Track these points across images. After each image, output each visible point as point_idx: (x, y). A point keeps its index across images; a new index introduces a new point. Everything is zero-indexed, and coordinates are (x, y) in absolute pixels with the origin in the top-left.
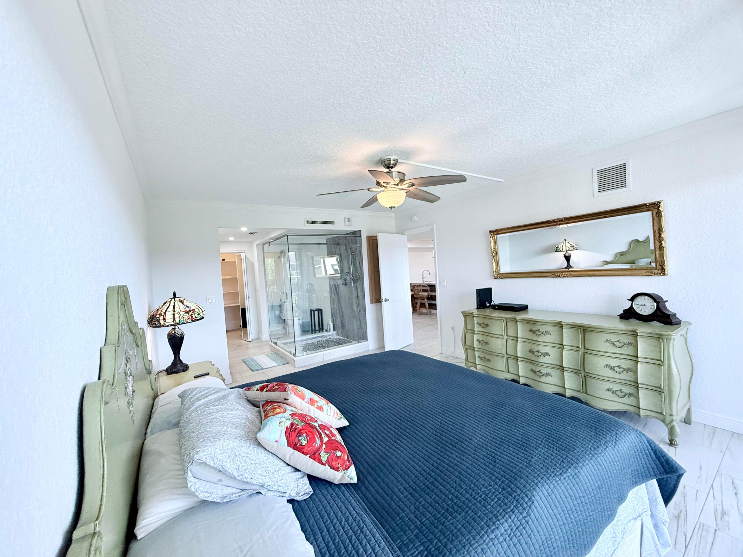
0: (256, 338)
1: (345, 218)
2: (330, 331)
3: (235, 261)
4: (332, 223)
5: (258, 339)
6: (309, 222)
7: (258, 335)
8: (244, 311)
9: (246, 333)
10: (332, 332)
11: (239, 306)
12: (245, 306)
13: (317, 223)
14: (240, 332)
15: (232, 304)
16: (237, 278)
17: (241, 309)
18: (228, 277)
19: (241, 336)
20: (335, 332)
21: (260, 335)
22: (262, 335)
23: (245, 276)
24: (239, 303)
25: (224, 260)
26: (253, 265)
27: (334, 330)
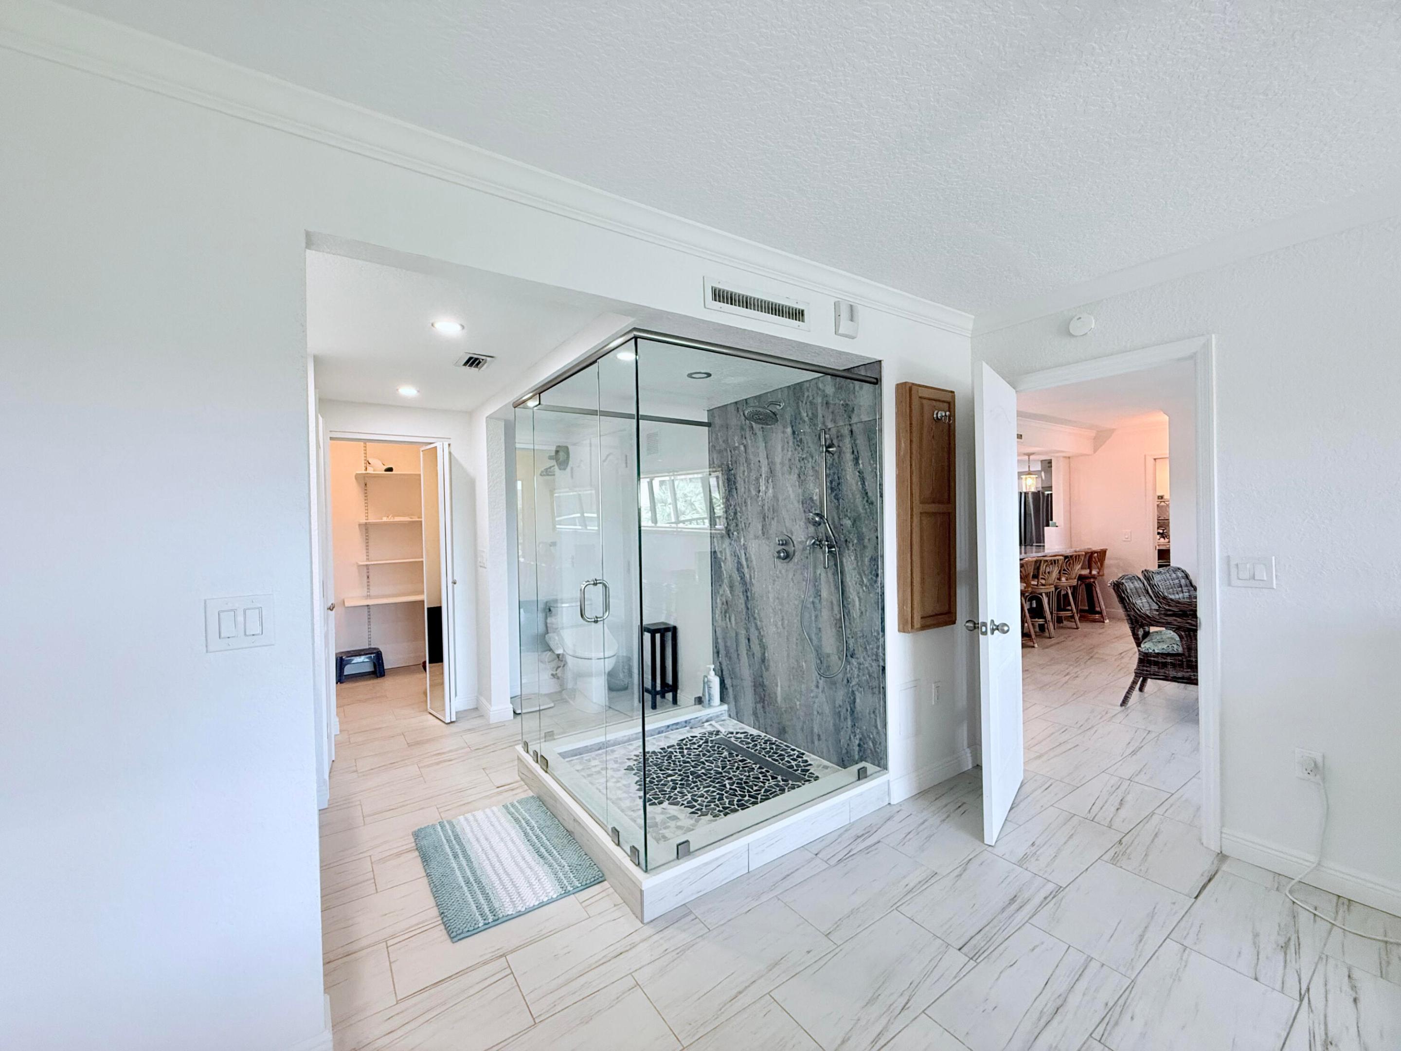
0: (471, 707)
1: (837, 305)
2: (710, 706)
3: (420, 475)
4: (798, 315)
5: (476, 711)
6: (719, 295)
7: (478, 700)
8: (435, 615)
9: (438, 684)
10: (717, 708)
11: (423, 602)
12: (440, 602)
13: (746, 302)
14: (421, 676)
15: (404, 594)
16: (421, 522)
17: (429, 609)
18: (397, 519)
19: (425, 693)
20: (725, 707)
21: (483, 700)
22: (489, 700)
23: (444, 518)
24: (422, 593)
25: (390, 470)
26: (471, 484)
27: (722, 700)
